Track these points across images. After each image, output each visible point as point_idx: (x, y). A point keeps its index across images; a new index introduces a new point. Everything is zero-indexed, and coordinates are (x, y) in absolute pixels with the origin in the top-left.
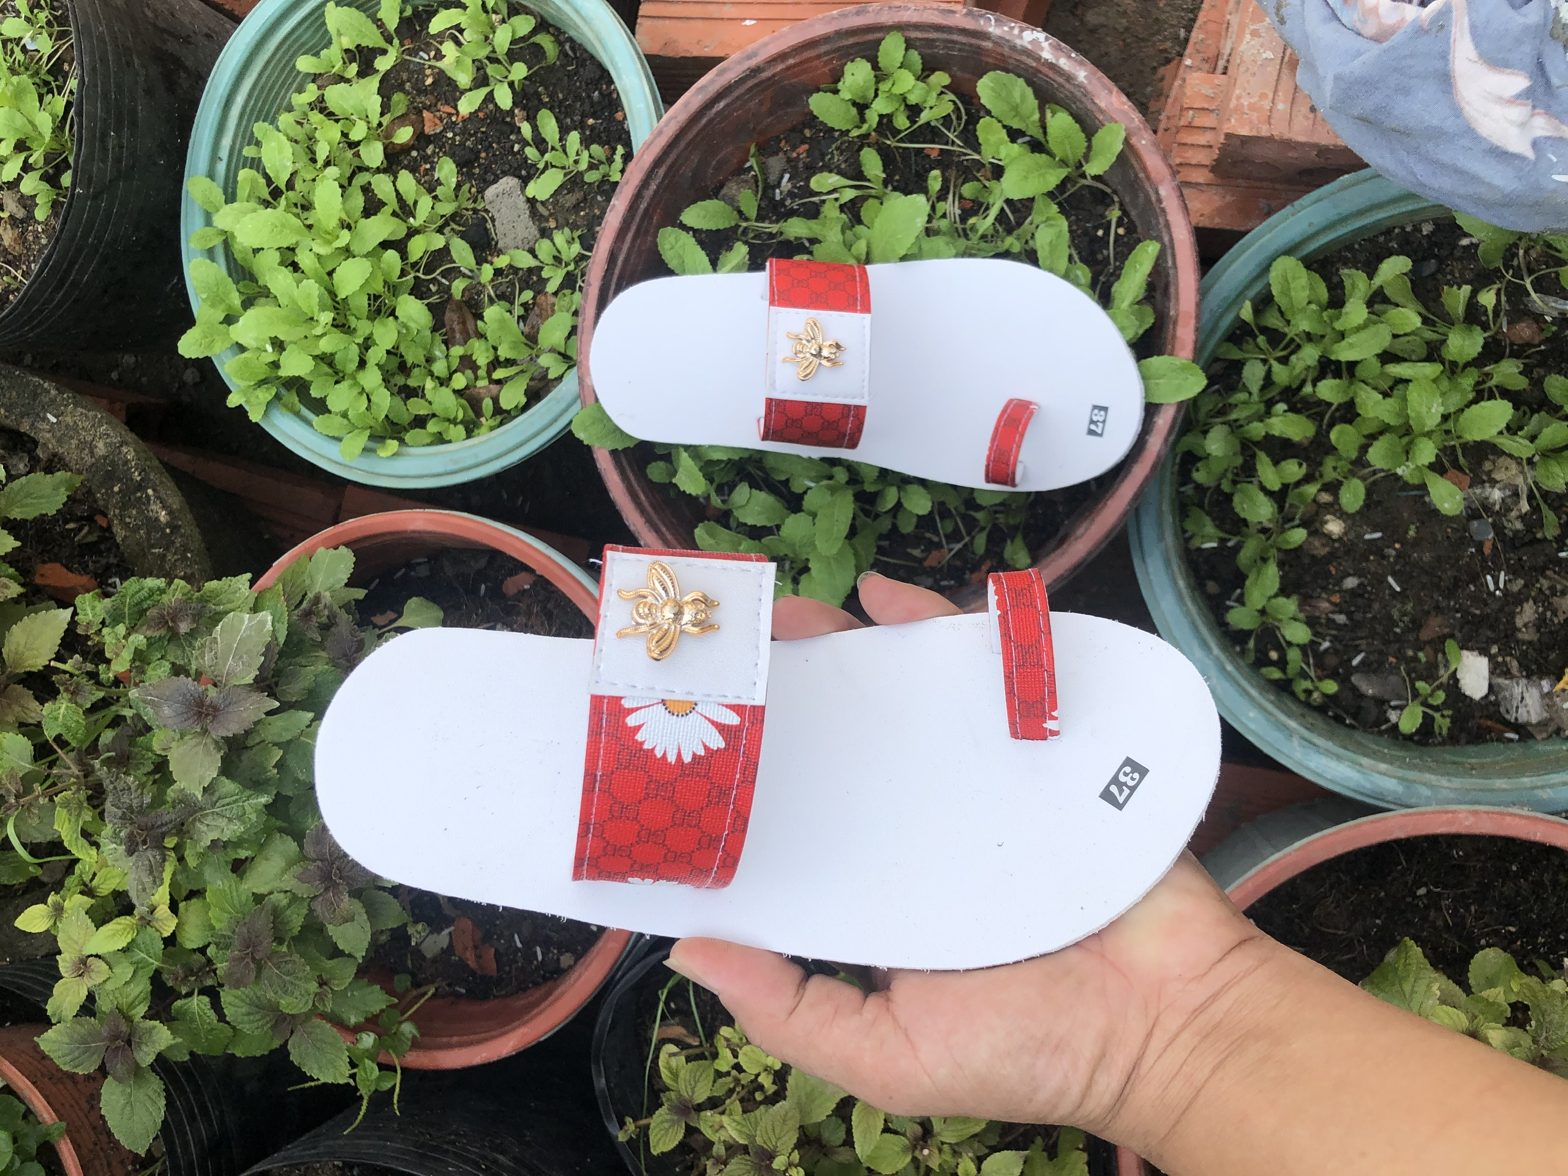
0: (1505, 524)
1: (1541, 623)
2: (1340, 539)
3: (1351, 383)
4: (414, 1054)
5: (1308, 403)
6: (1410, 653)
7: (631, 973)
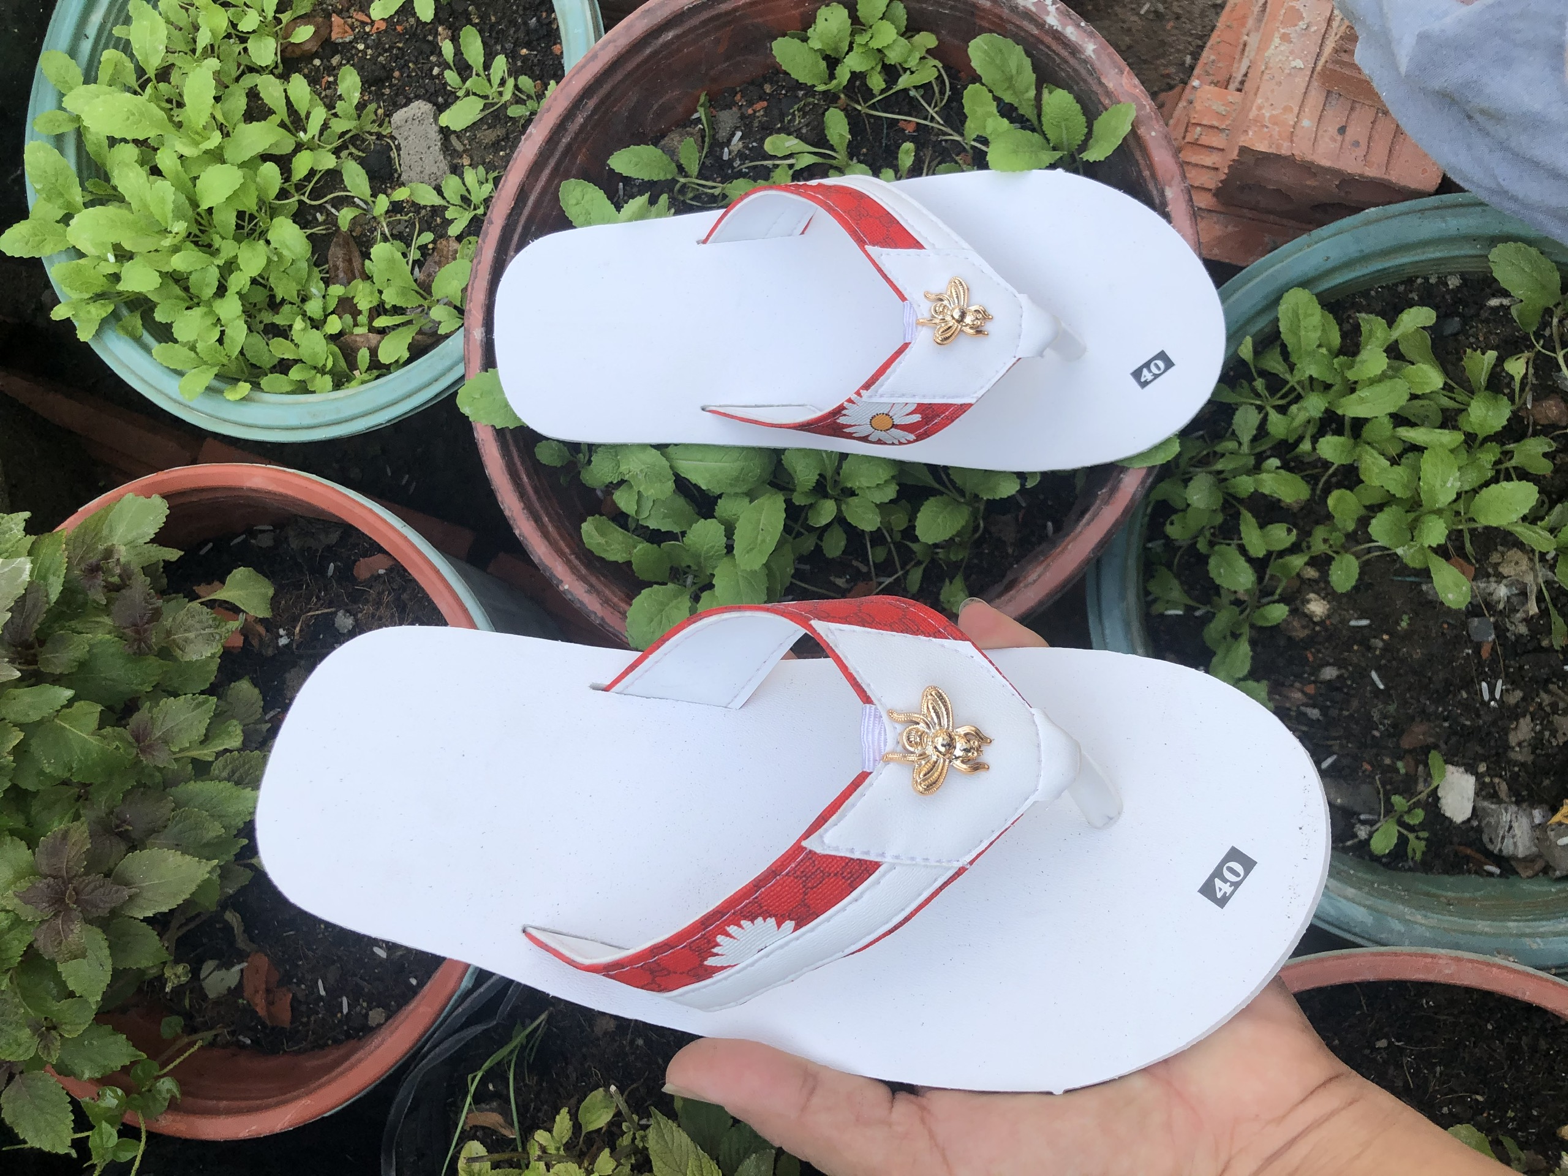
0: (1508, 625)
1: (1537, 744)
2: (1322, 623)
3: (1356, 445)
4: (170, 1118)
5: (1302, 462)
6: (1388, 761)
7: (442, 1046)
